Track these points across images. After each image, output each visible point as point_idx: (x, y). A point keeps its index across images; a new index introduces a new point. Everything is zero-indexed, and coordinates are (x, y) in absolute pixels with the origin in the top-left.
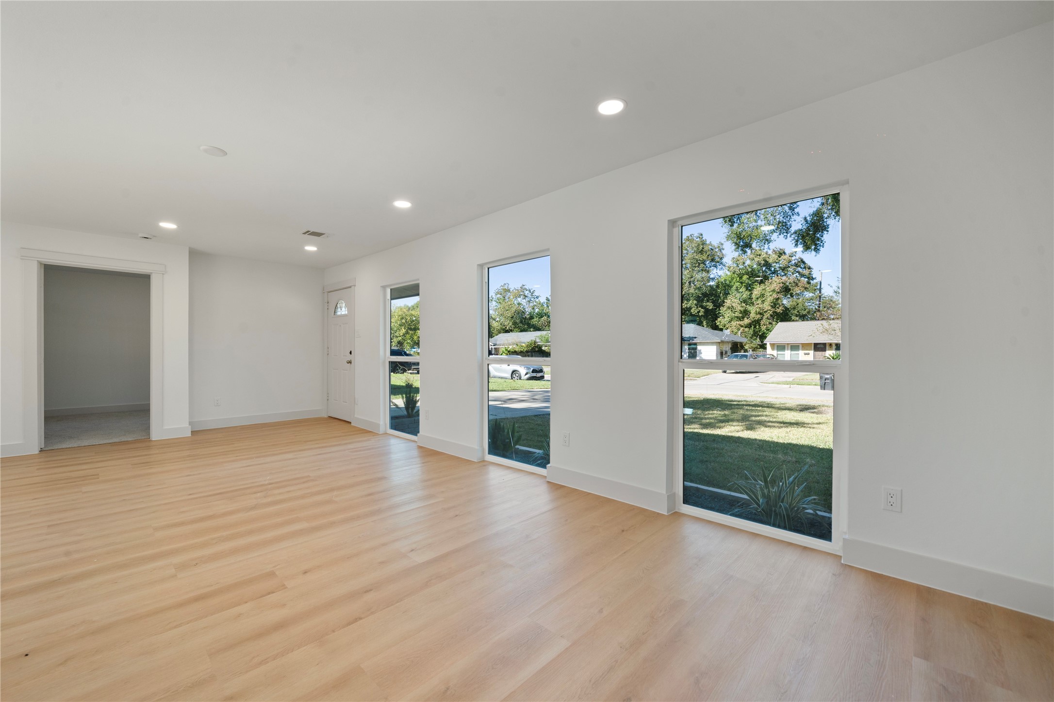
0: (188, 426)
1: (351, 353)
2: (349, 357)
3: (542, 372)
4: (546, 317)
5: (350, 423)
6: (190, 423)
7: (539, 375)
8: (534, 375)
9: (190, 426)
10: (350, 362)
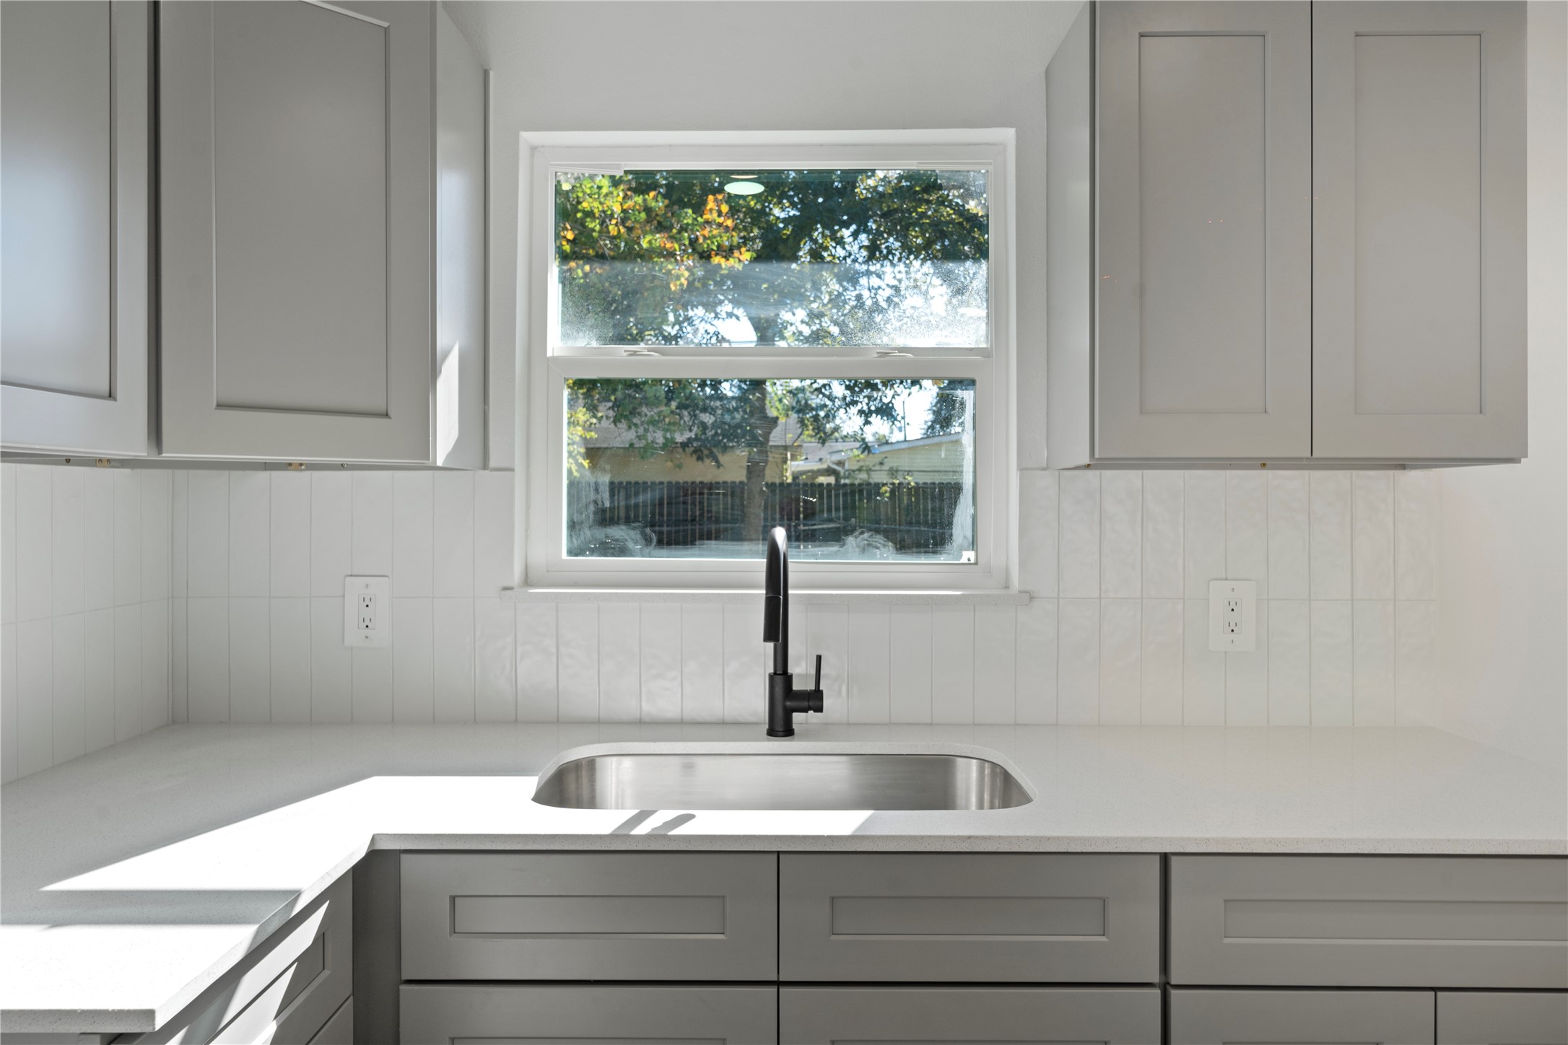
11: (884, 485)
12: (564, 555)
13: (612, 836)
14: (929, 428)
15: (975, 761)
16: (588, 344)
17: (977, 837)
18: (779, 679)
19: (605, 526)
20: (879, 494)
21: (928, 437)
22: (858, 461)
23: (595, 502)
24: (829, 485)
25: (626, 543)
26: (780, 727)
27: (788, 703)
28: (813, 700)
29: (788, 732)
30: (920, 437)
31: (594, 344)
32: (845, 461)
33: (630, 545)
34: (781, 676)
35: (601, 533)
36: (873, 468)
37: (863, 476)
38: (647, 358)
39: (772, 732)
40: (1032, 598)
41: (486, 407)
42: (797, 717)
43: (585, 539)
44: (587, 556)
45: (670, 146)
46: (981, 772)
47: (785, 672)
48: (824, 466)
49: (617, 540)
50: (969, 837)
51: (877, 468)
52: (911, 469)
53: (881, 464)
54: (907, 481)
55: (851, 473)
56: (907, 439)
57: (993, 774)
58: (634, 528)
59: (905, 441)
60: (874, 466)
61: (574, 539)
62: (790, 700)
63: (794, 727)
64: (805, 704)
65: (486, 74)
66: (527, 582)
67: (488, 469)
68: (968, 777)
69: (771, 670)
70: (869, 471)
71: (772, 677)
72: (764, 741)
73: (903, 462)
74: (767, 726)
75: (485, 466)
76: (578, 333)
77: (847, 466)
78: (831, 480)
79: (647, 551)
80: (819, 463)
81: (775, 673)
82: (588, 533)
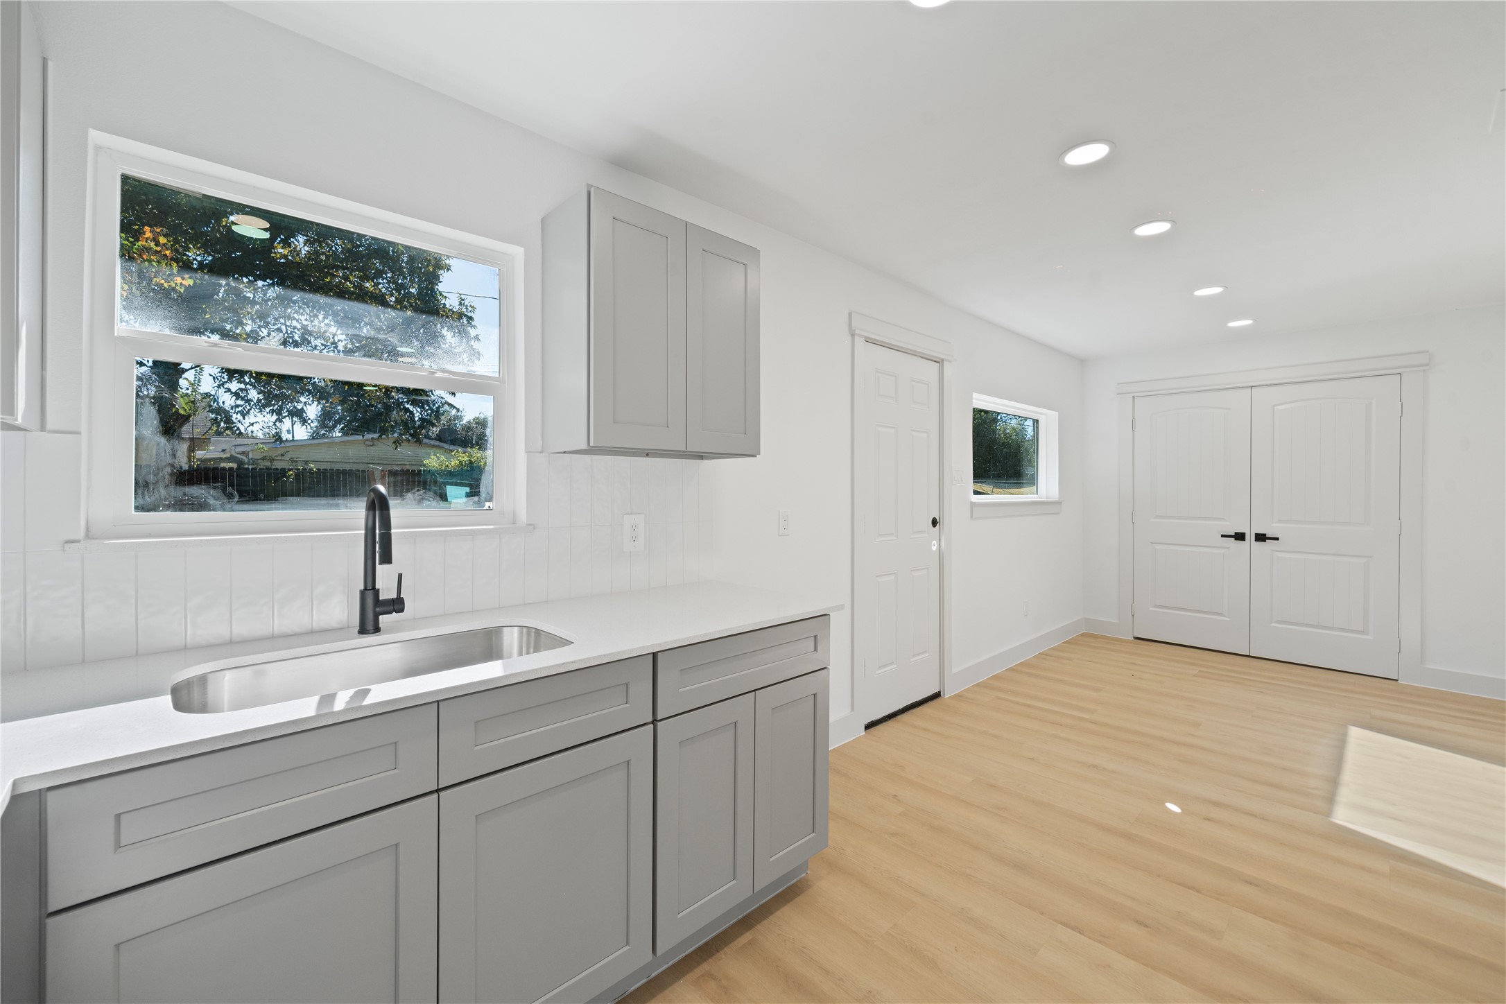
11: (290, 470)
12: (133, 512)
13: (317, 717)
14: (314, 432)
15: (516, 628)
16: (160, 331)
17: (568, 663)
18: (370, 594)
19: (184, 485)
20: (285, 476)
21: (313, 438)
22: (262, 452)
23: (172, 466)
24: (231, 469)
25: (207, 500)
26: (368, 626)
27: (378, 609)
28: (397, 605)
29: (377, 630)
30: (306, 438)
31: (167, 332)
32: (249, 452)
33: (212, 501)
34: (370, 588)
35: (178, 492)
36: (276, 458)
37: (268, 464)
38: (227, 350)
39: (363, 631)
40: (534, 528)
41: (44, 372)
42: (383, 619)
43: (160, 496)
44: (161, 511)
45: (254, 187)
46: (521, 633)
47: (374, 588)
48: (228, 455)
49: (196, 498)
50: (563, 664)
51: (279, 458)
52: (309, 459)
53: (282, 455)
54: (309, 467)
55: (254, 461)
56: (295, 439)
57: (529, 634)
58: (215, 488)
59: (293, 440)
60: (276, 456)
61: (147, 497)
62: (379, 607)
63: (380, 626)
64: (391, 608)
65: (45, 61)
66: (88, 536)
67: (45, 431)
68: (511, 639)
69: (362, 588)
70: (272, 460)
71: (363, 593)
72: (356, 639)
73: (302, 456)
74: (358, 628)
75: (43, 428)
76: (149, 320)
77: (250, 456)
78: (234, 466)
79: (229, 506)
80: (223, 453)
81: (365, 589)
82: (163, 492)
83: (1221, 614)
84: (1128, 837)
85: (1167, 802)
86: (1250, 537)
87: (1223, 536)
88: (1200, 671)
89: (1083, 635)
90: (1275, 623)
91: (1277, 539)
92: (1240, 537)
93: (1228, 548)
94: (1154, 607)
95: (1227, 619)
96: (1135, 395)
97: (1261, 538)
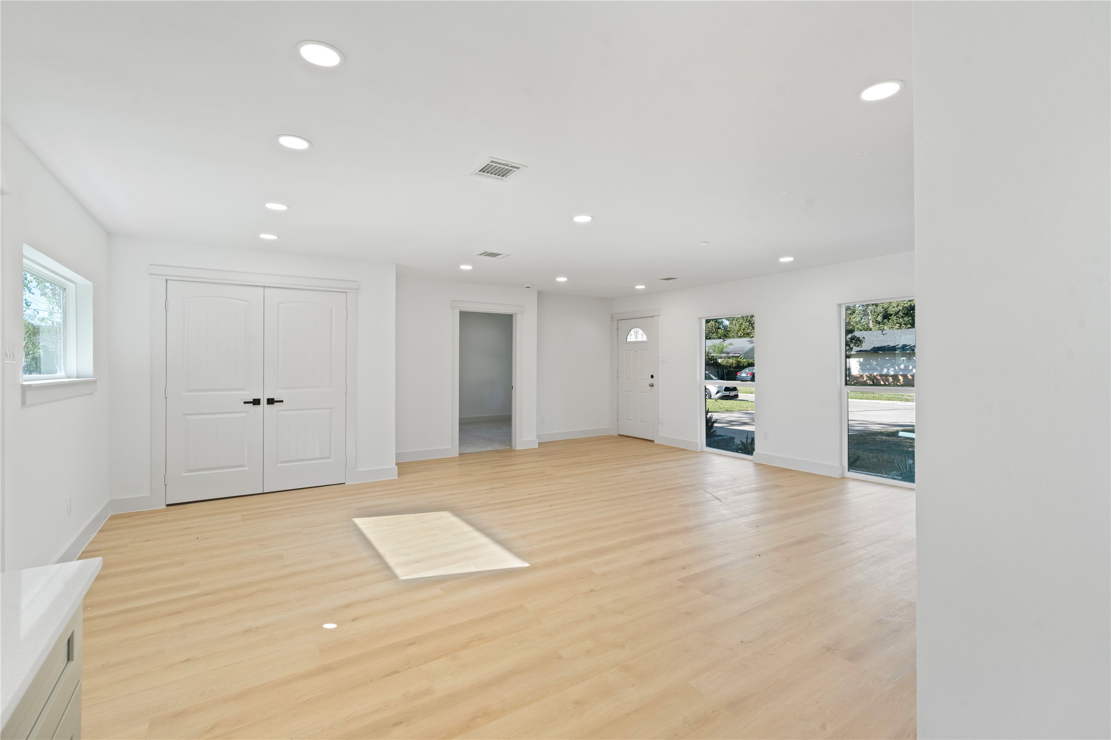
0: (536, 439)
1: (652, 377)
2: (652, 381)
3: (736, 390)
4: (713, 322)
5: (654, 441)
6: (538, 436)
7: (733, 393)
8: (727, 393)
9: (538, 440)
10: (652, 385)
83: (243, 466)
84: (327, 669)
85: (324, 624)
86: (264, 402)
87: (245, 403)
88: (242, 516)
89: (113, 518)
90: (280, 463)
91: (282, 401)
92: (256, 402)
93: (247, 412)
94: (186, 472)
95: (247, 468)
96: (168, 278)
97: (271, 401)
